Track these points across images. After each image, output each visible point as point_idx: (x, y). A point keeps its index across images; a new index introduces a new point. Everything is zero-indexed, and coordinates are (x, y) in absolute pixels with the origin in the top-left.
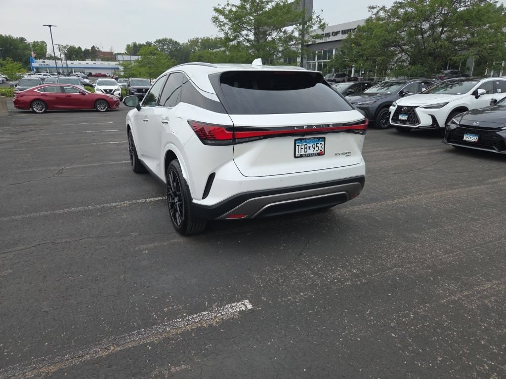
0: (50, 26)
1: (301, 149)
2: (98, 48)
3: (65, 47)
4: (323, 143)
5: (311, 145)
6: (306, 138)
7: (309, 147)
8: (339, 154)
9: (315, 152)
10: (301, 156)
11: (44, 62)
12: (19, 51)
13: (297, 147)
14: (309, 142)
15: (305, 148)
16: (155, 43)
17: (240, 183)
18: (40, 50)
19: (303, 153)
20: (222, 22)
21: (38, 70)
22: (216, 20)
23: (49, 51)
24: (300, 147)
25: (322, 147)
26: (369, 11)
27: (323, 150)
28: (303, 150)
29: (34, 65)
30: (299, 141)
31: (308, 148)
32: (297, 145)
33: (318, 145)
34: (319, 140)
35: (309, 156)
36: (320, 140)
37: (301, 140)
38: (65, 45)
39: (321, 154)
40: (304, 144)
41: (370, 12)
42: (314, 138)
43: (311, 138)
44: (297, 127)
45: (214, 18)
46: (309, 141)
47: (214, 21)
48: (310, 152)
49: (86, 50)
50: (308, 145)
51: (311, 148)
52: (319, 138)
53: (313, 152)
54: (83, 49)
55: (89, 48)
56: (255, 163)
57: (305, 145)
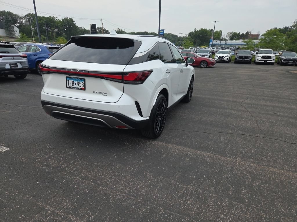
0: (215, 22)
1: (70, 83)
3: (231, 33)
4: (84, 82)
5: (76, 82)
6: (72, 77)
7: (75, 83)
8: (97, 93)
9: (79, 87)
10: (70, 88)
11: (216, 42)
12: (208, 36)
13: (68, 82)
15: (72, 83)
19: (71, 86)
23: (224, 35)
24: (69, 81)
25: (83, 85)
27: (84, 87)
28: (71, 84)
29: (211, 43)
30: (69, 78)
31: (74, 83)
32: (67, 80)
33: (80, 83)
34: (81, 80)
35: (75, 89)
36: (82, 80)
37: (70, 78)
39: (83, 89)
40: (72, 81)
42: (77, 78)
43: (75, 78)
44: (62, 69)
46: (74, 79)
48: (76, 86)
49: (243, 34)
50: (75, 82)
51: (76, 84)
52: (81, 79)
53: (77, 87)
55: (245, 33)
57: (73, 81)
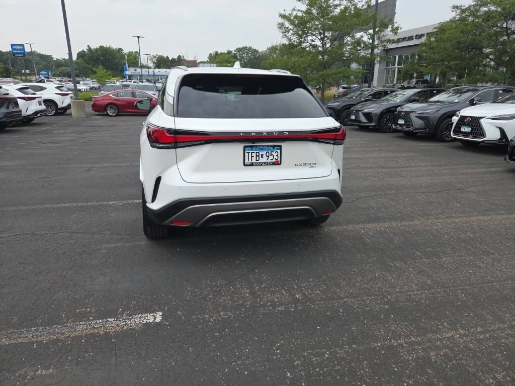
0: (138, 37)
1: (252, 156)
2: (183, 57)
3: (155, 57)
4: (279, 151)
5: (264, 153)
6: (257, 146)
7: (262, 155)
8: (301, 165)
9: (269, 160)
10: (252, 164)
11: (135, 70)
12: (116, 60)
13: (246, 154)
14: (262, 150)
15: (257, 156)
16: (235, 51)
17: (180, 188)
18: (134, 60)
19: (254, 160)
20: (288, 28)
21: (130, 77)
22: (281, 26)
23: (143, 60)
24: (250, 154)
25: (277, 156)
26: (453, 11)
27: (279, 160)
28: (254, 159)
29: (128, 73)
30: (250, 148)
31: (260, 156)
32: (246, 152)
33: (272, 153)
34: (274, 148)
35: (262, 165)
36: (276, 148)
37: (252, 147)
38: (155, 55)
39: (277, 163)
40: (255, 151)
41: (454, 13)
42: (267, 146)
43: (263, 146)
44: (243, 133)
45: (279, 24)
46: (262, 148)
47: (280, 28)
48: (264, 159)
49: (173, 60)
50: (261, 153)
51: (264, 156)
52: (274, 146)
54: (170, 58)
55: (176, 57)
56: (198, 169)
57: (257, 152)
